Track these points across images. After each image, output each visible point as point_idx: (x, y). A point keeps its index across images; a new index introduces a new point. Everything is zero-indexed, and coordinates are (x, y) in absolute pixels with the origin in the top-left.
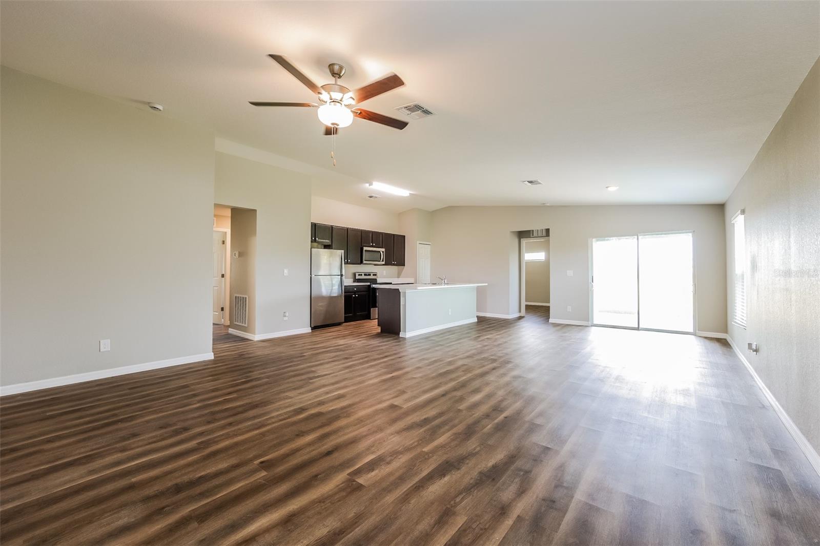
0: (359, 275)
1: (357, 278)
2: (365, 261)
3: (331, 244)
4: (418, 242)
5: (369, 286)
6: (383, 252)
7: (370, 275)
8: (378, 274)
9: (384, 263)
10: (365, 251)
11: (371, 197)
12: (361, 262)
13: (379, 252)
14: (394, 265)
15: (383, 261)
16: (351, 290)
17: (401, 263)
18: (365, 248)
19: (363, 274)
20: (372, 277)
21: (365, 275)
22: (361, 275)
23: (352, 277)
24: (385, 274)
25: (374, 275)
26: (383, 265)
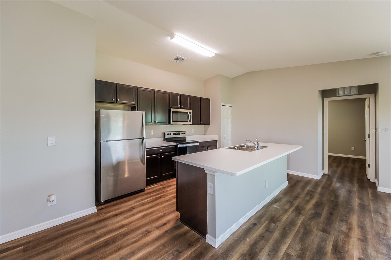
0: (168, 134)
1: (166, 137)
2: (173, 121)
3: (136, 105)
4: (222, 104)
5: (176, 146)
6: (190, 113)
7: (179, 134)
8: (186, 133)
9: (191, 123)
10: (173, 112)
11: (177, 59)
12: (170, 123)
13: (187, 113)
14: (201, 124)
15: (190, 121)
16: (156, 152)
17: (207, 122)
18: (173, 110)
19: (172, 133)
20: (181, 135)
21: (174, 134)
22: (170, 134)
23: (162, 136)
24: (193, 132)
25: (182, 134)
26: (191, 124)
